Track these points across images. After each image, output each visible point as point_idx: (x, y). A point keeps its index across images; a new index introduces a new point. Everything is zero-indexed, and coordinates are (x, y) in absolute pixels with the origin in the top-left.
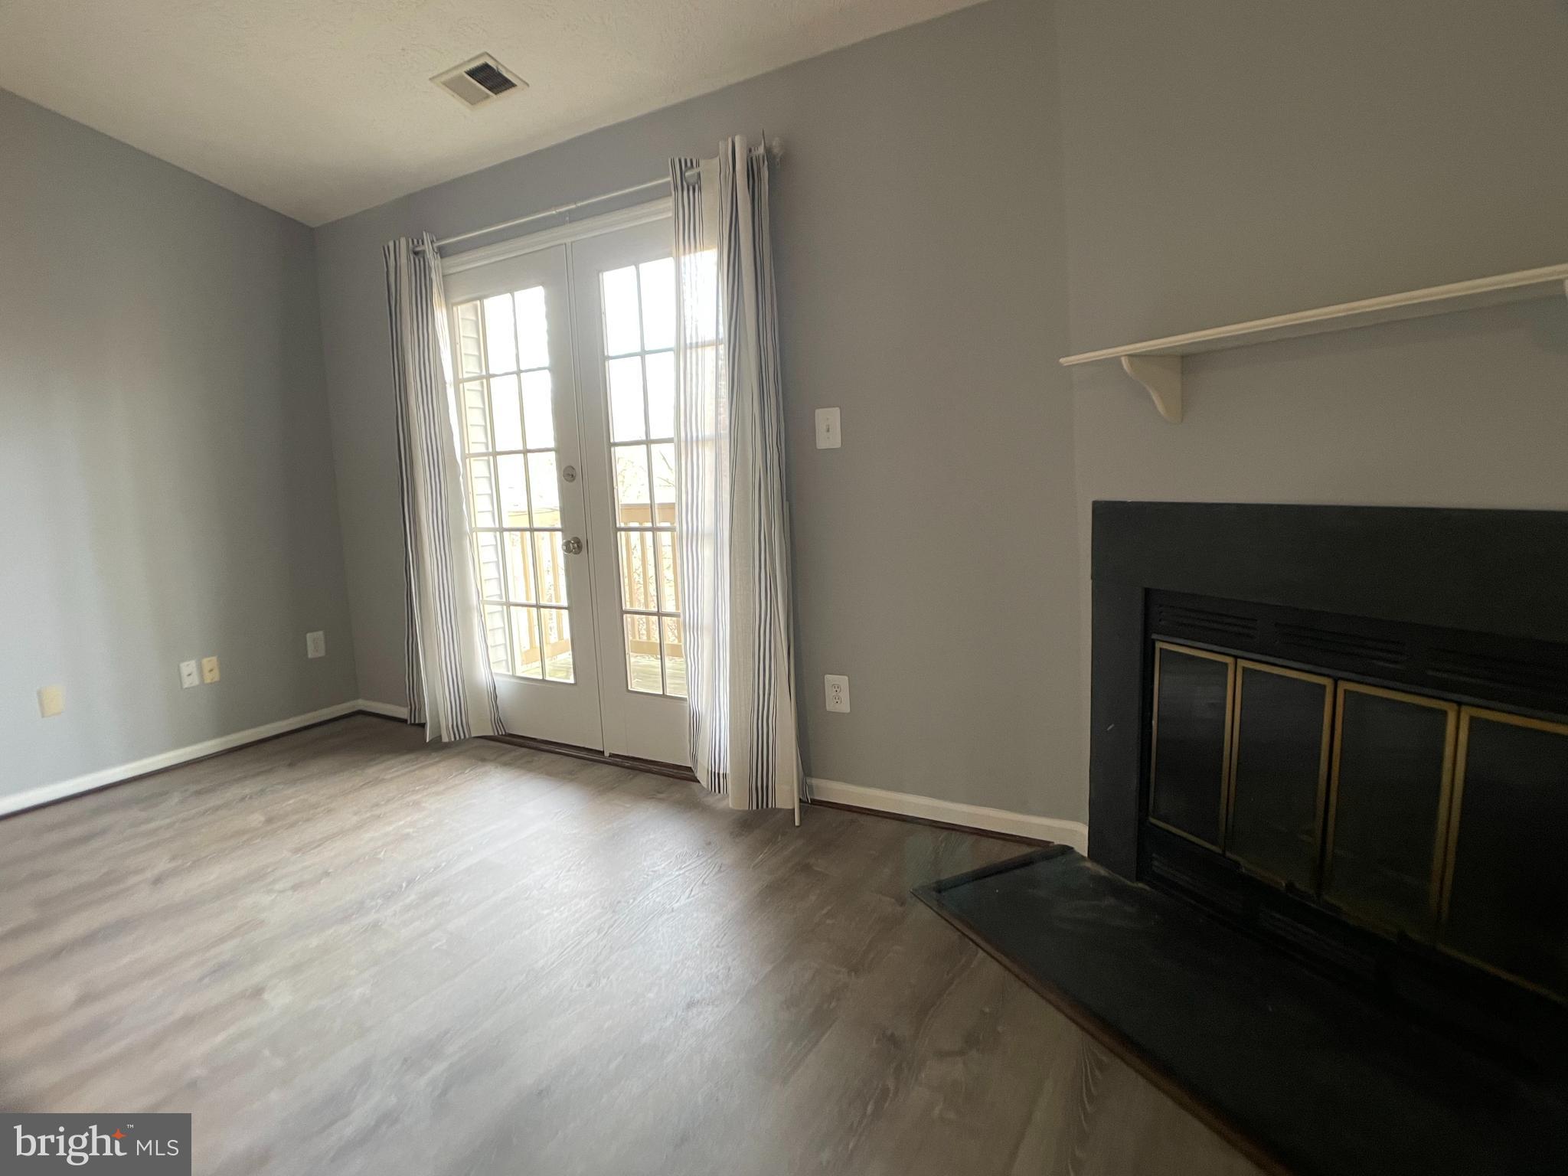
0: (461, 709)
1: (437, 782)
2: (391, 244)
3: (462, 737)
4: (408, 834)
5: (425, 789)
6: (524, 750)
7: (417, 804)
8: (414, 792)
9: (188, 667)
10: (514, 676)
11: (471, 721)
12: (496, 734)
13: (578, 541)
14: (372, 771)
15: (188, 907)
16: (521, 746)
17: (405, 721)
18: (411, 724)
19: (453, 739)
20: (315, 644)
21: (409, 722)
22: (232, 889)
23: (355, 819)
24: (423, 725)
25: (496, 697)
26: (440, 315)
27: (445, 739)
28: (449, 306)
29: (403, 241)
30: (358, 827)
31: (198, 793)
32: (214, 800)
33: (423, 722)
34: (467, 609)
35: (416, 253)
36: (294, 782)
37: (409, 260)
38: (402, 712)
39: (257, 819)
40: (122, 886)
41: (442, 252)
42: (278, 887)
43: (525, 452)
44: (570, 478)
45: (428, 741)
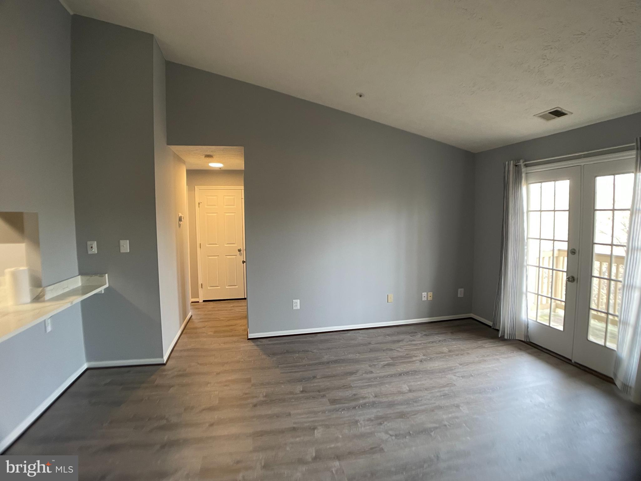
0: (513, 328)
1: (503, 353)
2: (507, 163)
3: (512, 338)
4: (497, 370)
5: (500, 355)
6: (536, 350)
7: (498, 359)
8: (496, 355)
9: (424, 294)
10: (536, 321)
11: (516, 333)
12: (526, 340)
13: (573, 277)
14: (480, 343)
15: (432, 372)
16: (535, 347)
17: (490, 327)
18: (493, 329)
19: (509, 338)
20: (461, 293)
21: (492, 328)
22: (443, 371)
23: (477, 359)
24: (498, 330)
25: (528, 327)
26: (524, 188)
27: (506, 337)
28: (528, 184)
29: (512, 162)
30: (480, 362)
31: (426, 335)
32: (431, 339)
33: (499, 329)
34: (521, 293)
35: (516, 166)
36: (454, 339)
37: (513, 168)
38: (490, 323)
39: (445, 349)
40: (411, 360)
41: (526, 166)
42: (457, 375)
43: (554, 240)
44: (573, 254)
45: (500, 337)
